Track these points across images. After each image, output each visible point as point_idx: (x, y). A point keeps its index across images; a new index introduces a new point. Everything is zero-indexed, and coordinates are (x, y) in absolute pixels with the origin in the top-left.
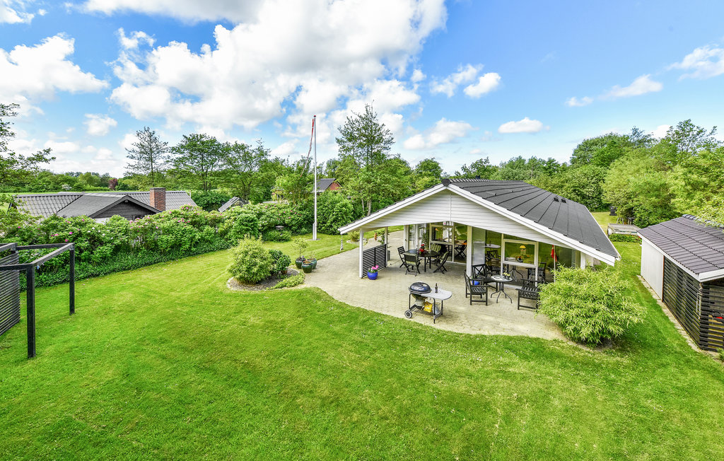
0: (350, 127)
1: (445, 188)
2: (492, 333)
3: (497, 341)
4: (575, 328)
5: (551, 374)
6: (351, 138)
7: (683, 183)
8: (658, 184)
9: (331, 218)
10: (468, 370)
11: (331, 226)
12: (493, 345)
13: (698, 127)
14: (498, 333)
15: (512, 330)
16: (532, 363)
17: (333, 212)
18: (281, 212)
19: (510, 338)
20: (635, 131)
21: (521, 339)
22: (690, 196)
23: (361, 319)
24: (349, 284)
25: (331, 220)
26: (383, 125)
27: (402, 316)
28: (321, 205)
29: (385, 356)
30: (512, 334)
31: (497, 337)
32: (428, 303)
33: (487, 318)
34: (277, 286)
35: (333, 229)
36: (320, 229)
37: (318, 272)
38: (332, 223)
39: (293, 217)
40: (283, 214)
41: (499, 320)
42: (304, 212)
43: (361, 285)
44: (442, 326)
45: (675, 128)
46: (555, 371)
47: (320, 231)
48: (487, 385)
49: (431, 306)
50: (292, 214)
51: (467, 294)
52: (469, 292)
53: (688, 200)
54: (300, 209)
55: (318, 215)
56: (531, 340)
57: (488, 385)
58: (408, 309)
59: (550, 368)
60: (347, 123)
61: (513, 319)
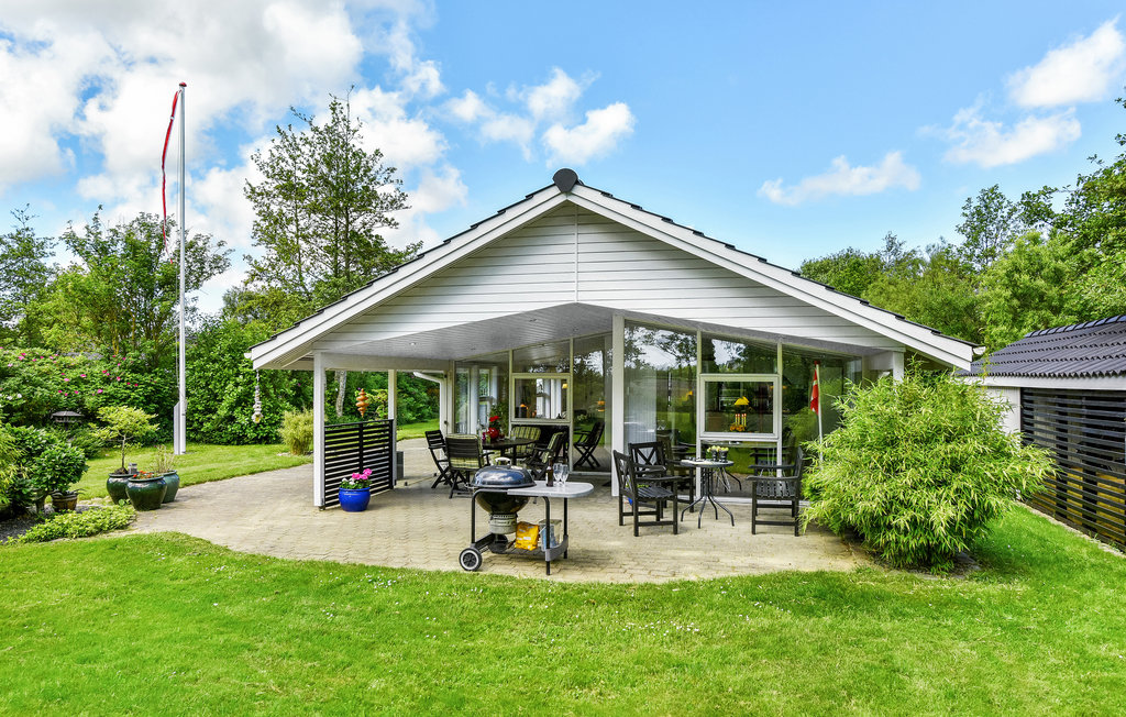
0: (286, 155)
1: (561, 199)
2: (707, 576)
3: (726, 588)
4: (914, 518)
5: (880, 634)
6: (290, 190)
7: (1008, 293)
8: (962, 304)
9: (231, 393)
10: (668, 655)
11: (231, 419)
12: (717, 599)
13: (1009, 202)
14: (722, 575)
15: (753, 567)
16: (827, 619)
17: (237, 375)
18: (72, 374)
19: (757, 581)
20: (892, 244)
21: (784, 578)
22: (1017, 321)
23: (322, 581)
24: (283, 523)
25: (228, 400)
26: (377, 152)
27: (453, 566)
28: (200, 356)
29: (406, 657)
30: (756, 573)
31: (723, 581)
32: (526, 526)
33: (686, 554)
34: (29, 534)
35: (235, 428)
36: (196, 431)
37: (181, 507)
38: (232, 408)
39: (110, 389)
40: (77, 382)
41: (715, 554)
42: (147, 378)
43: (318, 523)
44: (572, 577)
45: (976, 203)
46: (887, 626)
47: (196, 436)
48: (732, 679)
49: (533, 532)
50: (107, 381)
51: (622, 514)
52: (627, 508)
53: (1016, 330)
54: (135, 369)
55: (190, 385)
56: (808, 577)
57: (735, 679)
58: (469, 544)
59: (872, 623)
60: (278, 142)
61: (748, 550)
